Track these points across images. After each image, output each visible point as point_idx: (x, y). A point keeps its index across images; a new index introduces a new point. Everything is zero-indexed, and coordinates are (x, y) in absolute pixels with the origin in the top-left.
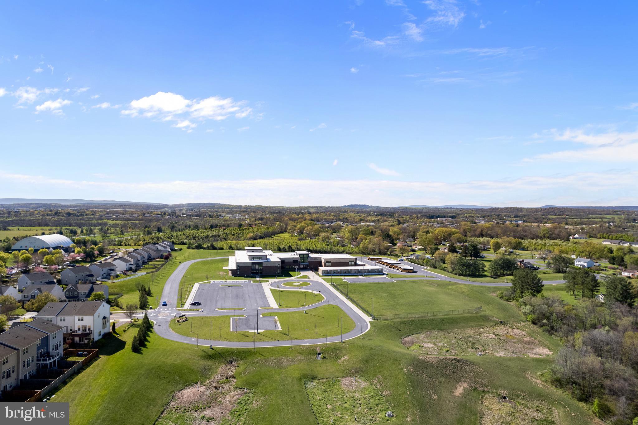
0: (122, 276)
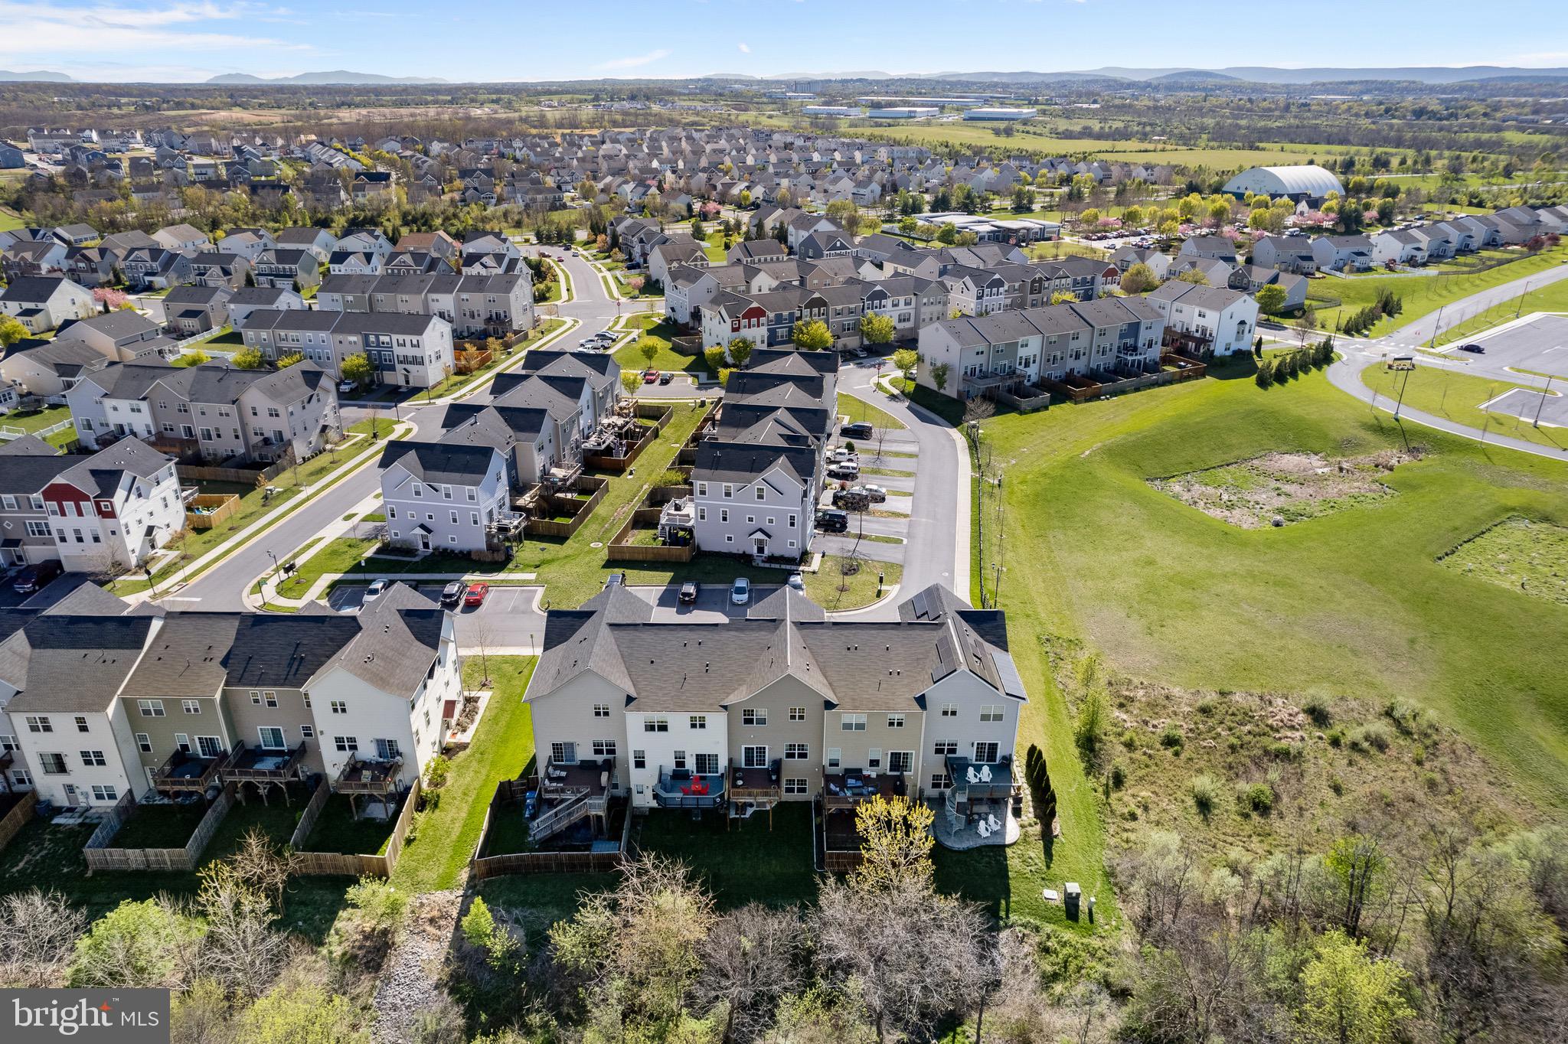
0: (1382, 270)
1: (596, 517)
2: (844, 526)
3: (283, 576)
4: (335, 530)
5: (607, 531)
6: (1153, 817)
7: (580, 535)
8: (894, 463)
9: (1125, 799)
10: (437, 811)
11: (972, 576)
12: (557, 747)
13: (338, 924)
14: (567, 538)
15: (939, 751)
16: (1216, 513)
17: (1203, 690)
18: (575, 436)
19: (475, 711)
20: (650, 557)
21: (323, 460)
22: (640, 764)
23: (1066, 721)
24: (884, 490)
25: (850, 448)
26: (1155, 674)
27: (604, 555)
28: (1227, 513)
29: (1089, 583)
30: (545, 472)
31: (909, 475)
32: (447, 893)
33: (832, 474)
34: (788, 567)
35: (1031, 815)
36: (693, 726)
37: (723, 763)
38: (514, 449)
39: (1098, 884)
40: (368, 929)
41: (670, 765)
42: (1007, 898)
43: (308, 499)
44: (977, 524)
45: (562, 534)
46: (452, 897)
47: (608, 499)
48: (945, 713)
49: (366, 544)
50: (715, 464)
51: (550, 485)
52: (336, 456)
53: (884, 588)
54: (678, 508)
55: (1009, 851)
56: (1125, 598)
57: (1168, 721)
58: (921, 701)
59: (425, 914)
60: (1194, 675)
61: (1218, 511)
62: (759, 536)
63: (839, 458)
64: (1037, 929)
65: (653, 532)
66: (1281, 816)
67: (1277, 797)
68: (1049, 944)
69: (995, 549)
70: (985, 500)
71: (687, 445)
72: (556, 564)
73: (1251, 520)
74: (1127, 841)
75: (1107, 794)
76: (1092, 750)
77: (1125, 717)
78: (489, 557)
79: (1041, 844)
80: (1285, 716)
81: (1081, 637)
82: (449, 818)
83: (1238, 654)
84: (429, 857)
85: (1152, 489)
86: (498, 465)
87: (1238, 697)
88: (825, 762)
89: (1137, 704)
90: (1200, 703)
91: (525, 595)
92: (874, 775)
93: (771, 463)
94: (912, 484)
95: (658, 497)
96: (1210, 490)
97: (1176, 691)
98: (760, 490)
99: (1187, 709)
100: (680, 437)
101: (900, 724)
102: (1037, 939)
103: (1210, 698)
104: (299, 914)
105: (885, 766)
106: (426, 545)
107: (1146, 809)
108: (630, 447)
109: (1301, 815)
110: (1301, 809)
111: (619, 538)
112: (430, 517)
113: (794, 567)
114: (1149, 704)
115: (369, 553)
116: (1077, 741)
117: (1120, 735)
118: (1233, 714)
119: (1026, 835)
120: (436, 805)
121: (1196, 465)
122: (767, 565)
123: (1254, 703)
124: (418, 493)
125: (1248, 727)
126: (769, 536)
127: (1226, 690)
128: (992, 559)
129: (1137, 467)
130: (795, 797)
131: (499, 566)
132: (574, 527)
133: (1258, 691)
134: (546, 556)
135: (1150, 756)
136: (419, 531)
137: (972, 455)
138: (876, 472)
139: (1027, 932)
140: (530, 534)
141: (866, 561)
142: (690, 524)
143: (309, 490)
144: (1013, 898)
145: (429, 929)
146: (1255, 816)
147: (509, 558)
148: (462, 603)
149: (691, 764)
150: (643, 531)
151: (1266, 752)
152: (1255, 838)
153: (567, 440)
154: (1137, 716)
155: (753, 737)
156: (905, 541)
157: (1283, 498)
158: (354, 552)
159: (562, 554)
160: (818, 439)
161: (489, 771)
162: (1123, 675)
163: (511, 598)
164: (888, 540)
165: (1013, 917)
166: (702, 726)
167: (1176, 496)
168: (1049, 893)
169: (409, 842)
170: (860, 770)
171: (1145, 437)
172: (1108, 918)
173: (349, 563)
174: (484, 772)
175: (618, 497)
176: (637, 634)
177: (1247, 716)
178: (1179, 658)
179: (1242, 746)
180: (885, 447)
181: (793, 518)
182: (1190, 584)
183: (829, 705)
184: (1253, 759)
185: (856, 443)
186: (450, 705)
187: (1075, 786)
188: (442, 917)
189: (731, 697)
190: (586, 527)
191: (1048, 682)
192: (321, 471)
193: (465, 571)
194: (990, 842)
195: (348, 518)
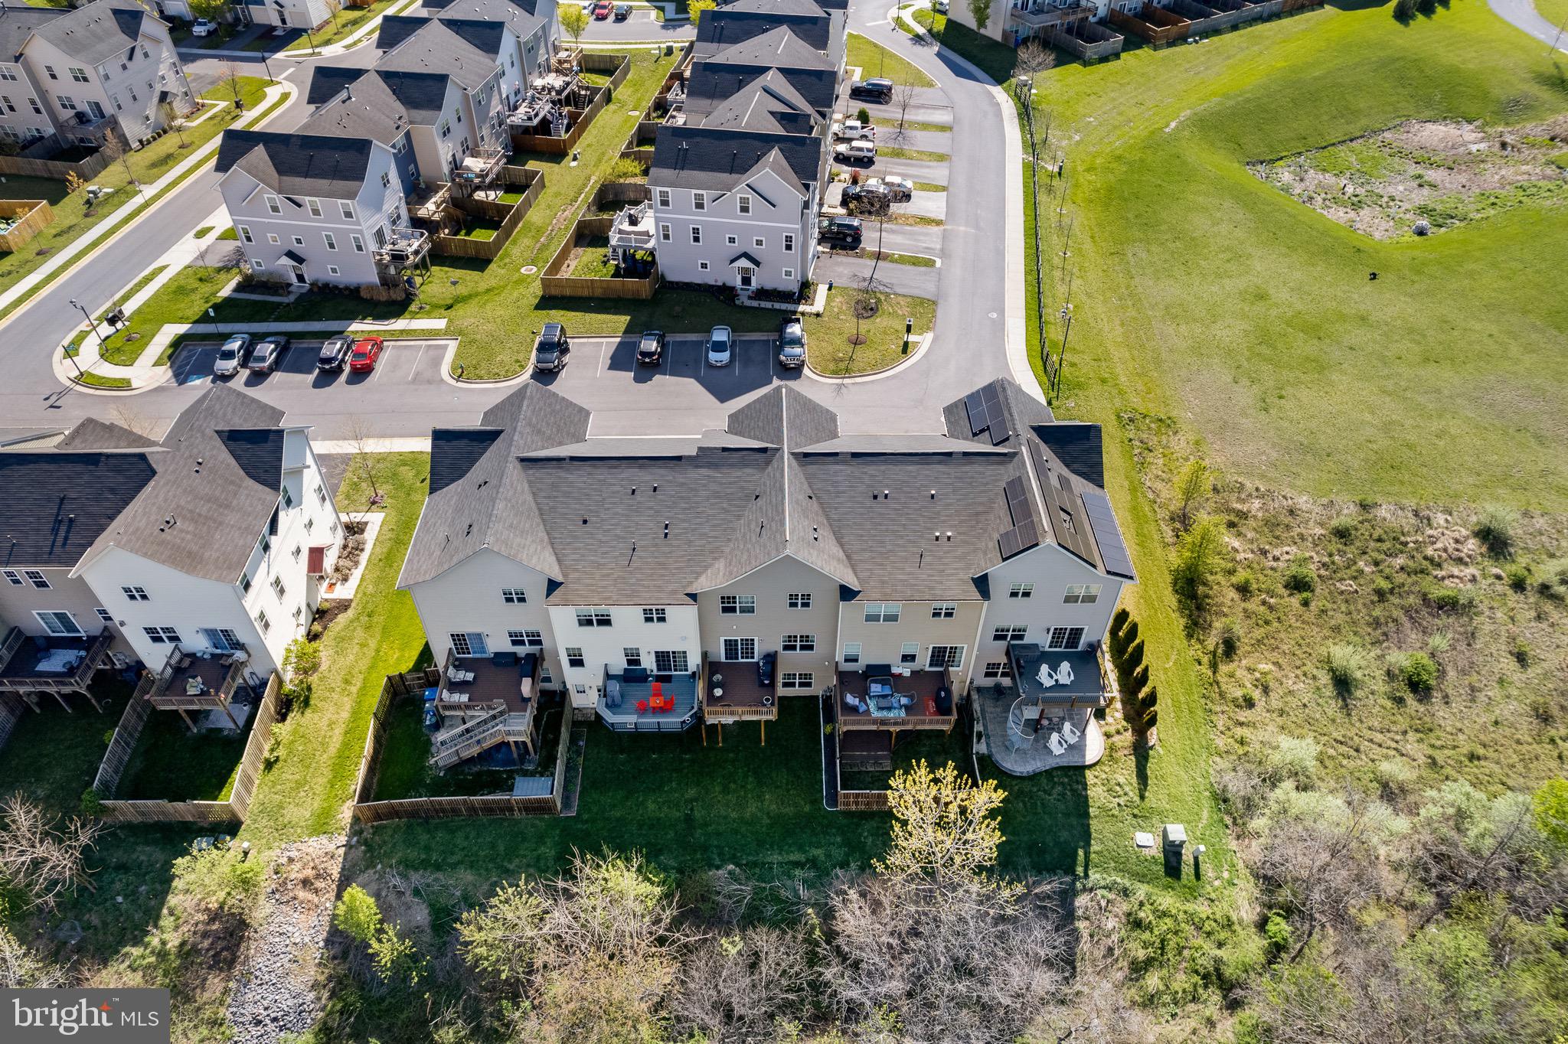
1: (528, 227)
2: (857, 239)
3: (105, 329)
4: (181, 255)
5: (544, 247)
6: (1275, 704)
7: (507, 255)
8: (922, 140)
9: (1239, 673)
10: (308, 712)
11: (1028, 318)
12: (458, 639)
13: (172, 900)
14: (489, 261)
15: (997, 638)
16: (1339, 215)
17: (1338, 500)
18: (496, 107)
19: (359, 548)
20: (598, 292)
21: (169, 143)
22: (577, 662)
23: (1159, 552)
24: (909, 184)
25: (863, 117)
26: (1272, 474)
27: (536, 290)
28: (1352, 214)
29: (1183, 328)
30: (456, 165)
31: (941, 158)
32: (324, 839)
33: (840, 159)
34: (784, 306)
35: (1119, 715)
36: (649, 620)
37: (694, 661)
38: (408, 135)
39: (1205, 814)
40: (213, 906)
41: (619, 665)
42: (1088, 844)
43: (147, 205)
44: (1033, 233)
45: (482, 255)
46: (332, 847)
47: (545, 197)
48: (1014, 594)
49: (223, 276)
50: (681, 161)
51: (463, 184)
52: (185, 137)
53: (912, 338)
54: (634, 221)
55: (1089, 775)
56: (1229, 352)
57: (1294, 549)
58: (982, 584)
59: (296, 873)
60: (1325, 476)
61: (1342, 210)
62: (743, 263)
63: (849, 134)
64: (1125, 893)
65: (601, 251)
66: (1446, 700)
67: (1442, 673)
68: (1142, 915)
69: (1057, 274)
70: (1042, 197)
71: (648, 115)
72: (474, 302)
73: (1384, 225)
74: (1242, 742)
75: (1214, 666)
76: (1193, 596)
77: (1236, 544)
78: (383, 296)
79: (1132, 762)
80: (1448, 543)
81: (1174, 414)
82: (325, 722)
83: (1382, 443)
84: (299, 785)
85: (1252, 177)
86: (382, 162)
87: (1383, 512)
88: (839, 657)
89: (1252, 523)
90: (1335, 523)
91: (431, 353)
92: (907, 673)
93: (759, 158)
94: (946, 172)
95: (611, 198)
96: (1329, 179)
97: (1303, 501)
98: (744, 200)
99: (1319, 531)
100: (639, 100)
101: (949, 615)
102: (1125, 907)
103: (1347, 515)
104: (118, 886)
105: (924, 662)
106: (301, 278)
107: (1266, 690)
108: (573, 118)
109: (1473, 700)
110: (1473, 689)
111: (556, 266)
112: (299, 241)
113: (790, 307)
114: (1267, 522)
115: (226, 291)
116: (1175, 583)
117: (1231, 572)
118: (1380, 540)
119: (1112, 749)
120: (306, 703)
121: (1311, 141)
122: (755, 304)
123: (1408, 521)
124: (275, 209)
125: (1400, 561)
126: (757, 263)
127: (1369, 501)
128: (1056, 292)
129: (1236, 145)
130: (797, 691)
131: (397, 307)
132: (498, 244)
133: (1411, 503)
134: (461, 290)
135: (1271, 608)
136: (285, 261)
137: (1022, 127)
138: (898, 154)
139: (1111, 896)
140: (438, 256)
141: (887, 295)
142: (650, 245)
143: (149, 191)
144: (1095, 847)
145: (302, 894)
146: (1410, 700)
147: (409, 298)
148: (347, 369)
149: (649, 663)
150: (590, 250)
151: (1425, 598)
152: (1412, 736)
153: (484, 117)
154: (1252, 541)
155: (737, 628)
156: (938, 263)
157: (1426, 191)
158: (206, 289)
159: (483, 286)
160: (823, 115)
161: (380, 642)
162: (1231, 478)
163: (415, 356)
164: (915, 262)
165: (1095, 876)
166: (662, 619)
167: (1286, 189)
168: (1144, 838)
169: (269, 765)
170: (888, 667)
171: (1248, 100)
172: (1218, 867)
173: (198, 307)
174: (373, 644)
175: (557, 194)
176: (562, 474)
177: (1397, 542)
178: (1305, 449)
179: (1392, 591)
180: (911, 116)
181: (789, 239)
182: (1314, 330)
183: (847, 593)
184: (1407, 611)
185: (872, 109)
186: (316, 555)
187: (1174, 657)
188: (318, 876)
189: (703, 579)
190: (514, 242)
191: (1133, 490)
192: (166, 161)
193: (352, 317)
194: (1064, 762)
195: (200, 234)
